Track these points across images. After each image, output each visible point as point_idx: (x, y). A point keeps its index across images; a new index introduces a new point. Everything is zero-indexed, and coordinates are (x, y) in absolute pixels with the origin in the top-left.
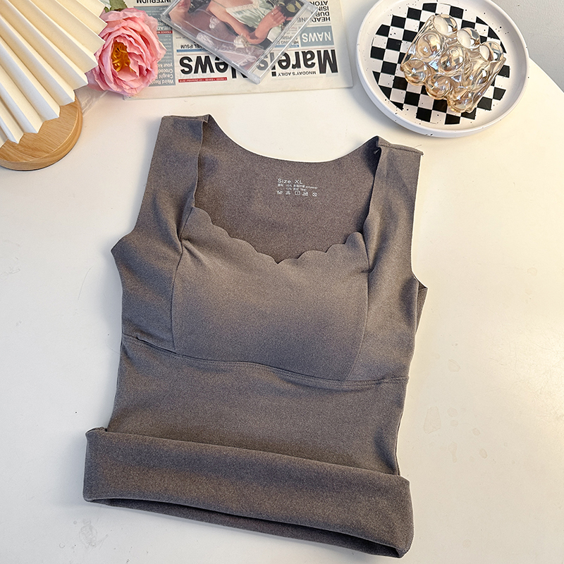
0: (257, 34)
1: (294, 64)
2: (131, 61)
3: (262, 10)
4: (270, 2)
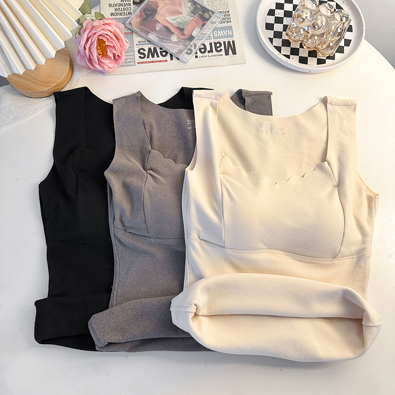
1: (209, 50)
2: (109, 50)
3: (189, 17)
4: (193, 12)
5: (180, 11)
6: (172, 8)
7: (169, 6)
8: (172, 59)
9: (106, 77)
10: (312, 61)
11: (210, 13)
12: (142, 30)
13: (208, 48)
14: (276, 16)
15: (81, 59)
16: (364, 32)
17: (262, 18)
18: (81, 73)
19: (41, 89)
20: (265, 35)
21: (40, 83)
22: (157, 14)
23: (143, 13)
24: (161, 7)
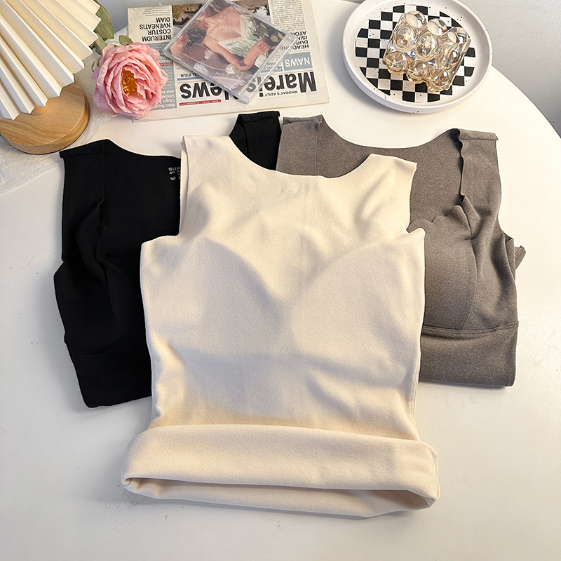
0: (246, 62)
1: (279, 85)
2: (138, 87)
3: (250, 41)
4: (256, 34)
5: (239, 32)
6: (227, 29)
7: (223, 27)
8: (227, 98)
9: (136, 124)
10: (421, 98)
11: (280, 35)
12: (185, 59)
13: (278, 83)
14: (369, 37)
15: (100, 100)
16: (491, 57)
17: (351, 41)
18: (102, 120)
19: (45, 141)
20: (355, 64)
21: (44, 134)
22: (206, 37)
23: (187, 36)
24: (212, 28)
